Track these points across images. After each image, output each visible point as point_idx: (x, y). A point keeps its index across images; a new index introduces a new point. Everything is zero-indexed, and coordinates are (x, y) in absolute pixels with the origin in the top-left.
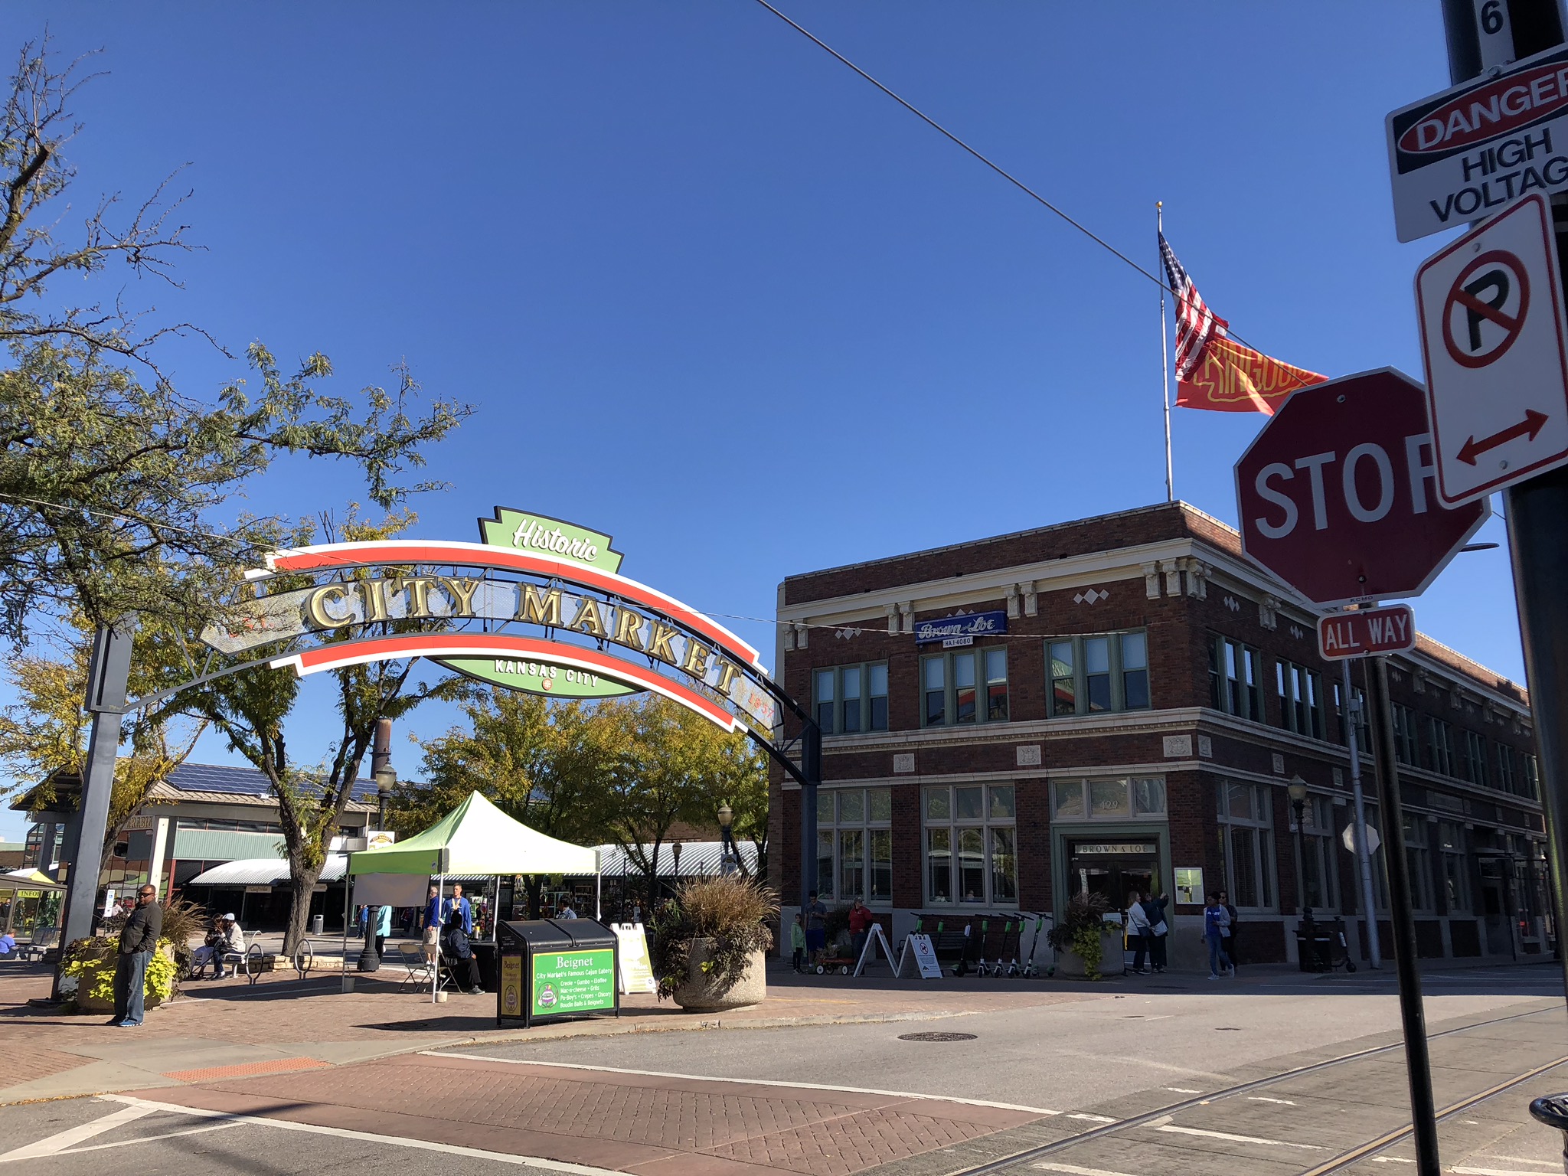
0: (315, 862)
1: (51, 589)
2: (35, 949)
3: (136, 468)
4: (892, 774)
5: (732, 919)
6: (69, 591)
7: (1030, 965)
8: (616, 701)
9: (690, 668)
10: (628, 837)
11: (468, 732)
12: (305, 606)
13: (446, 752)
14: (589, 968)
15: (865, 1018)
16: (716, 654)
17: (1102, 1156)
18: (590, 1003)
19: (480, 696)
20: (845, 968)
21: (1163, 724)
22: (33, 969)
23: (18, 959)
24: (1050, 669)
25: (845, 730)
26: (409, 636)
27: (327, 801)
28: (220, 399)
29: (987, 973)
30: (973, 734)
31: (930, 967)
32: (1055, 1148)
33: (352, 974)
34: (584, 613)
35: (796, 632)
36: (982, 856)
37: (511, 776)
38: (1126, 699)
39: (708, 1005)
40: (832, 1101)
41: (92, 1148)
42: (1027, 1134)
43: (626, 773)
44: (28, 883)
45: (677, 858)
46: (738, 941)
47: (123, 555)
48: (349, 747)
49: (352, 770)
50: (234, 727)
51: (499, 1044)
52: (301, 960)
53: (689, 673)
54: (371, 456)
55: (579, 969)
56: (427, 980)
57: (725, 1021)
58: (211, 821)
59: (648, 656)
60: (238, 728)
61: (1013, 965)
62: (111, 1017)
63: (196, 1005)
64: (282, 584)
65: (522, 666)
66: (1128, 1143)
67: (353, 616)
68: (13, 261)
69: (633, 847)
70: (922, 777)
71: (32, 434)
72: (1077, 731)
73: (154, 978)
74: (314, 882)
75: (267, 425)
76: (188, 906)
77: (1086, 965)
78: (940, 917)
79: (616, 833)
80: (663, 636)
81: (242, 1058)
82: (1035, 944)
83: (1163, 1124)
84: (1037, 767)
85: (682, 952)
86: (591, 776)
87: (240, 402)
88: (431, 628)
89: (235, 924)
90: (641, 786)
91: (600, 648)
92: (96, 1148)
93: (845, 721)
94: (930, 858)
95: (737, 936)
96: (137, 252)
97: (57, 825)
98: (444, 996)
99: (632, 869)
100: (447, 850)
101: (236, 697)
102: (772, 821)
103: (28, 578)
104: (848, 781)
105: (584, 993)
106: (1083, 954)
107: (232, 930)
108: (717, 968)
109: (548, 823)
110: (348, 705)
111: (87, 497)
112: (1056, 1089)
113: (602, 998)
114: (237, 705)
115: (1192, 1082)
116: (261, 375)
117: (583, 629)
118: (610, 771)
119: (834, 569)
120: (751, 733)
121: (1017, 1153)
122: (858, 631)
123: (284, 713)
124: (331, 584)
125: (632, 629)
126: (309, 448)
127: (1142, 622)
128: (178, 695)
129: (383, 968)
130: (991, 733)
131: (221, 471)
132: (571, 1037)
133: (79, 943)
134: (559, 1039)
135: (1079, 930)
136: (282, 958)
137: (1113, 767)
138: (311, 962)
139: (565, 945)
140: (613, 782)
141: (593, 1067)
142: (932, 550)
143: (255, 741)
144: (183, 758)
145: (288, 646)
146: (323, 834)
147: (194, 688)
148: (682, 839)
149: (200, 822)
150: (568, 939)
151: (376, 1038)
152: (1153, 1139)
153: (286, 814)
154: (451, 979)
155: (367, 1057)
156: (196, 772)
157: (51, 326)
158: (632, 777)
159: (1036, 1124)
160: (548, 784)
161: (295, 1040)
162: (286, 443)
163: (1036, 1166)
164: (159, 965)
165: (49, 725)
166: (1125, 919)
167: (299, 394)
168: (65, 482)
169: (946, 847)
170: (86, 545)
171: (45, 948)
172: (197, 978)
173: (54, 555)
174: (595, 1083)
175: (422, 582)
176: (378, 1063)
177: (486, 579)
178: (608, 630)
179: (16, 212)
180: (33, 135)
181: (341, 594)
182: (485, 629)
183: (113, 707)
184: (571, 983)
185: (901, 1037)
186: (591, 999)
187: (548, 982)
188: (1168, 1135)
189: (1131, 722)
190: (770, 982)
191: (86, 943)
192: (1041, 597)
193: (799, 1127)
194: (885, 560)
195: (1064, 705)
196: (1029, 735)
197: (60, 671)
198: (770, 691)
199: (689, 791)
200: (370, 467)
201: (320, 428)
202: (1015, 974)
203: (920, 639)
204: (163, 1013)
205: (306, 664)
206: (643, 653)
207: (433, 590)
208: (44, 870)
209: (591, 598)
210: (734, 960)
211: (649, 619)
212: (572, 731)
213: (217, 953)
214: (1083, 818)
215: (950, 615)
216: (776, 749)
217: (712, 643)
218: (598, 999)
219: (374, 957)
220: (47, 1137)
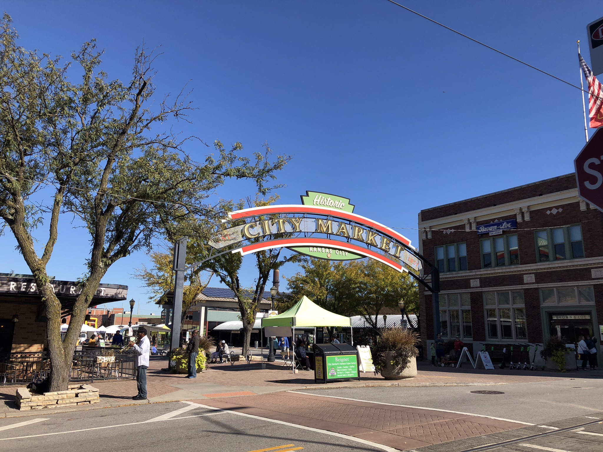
0: (251, 322)
1: (157, 230)
2: (164, 351)
3: (180, 188)
4: (470, 288)
5: (402, 345)
6: (163, 230)
7: (533, 365)
8: (356, 261)
9: (383, 248)
10: (365, 313)
11: (303, 274)
12: (242, 231)
13: (296, 281)
14: (348, 362)
15: (457, 384)
16: (393, 242)
17: (550, 442)
18: (348, 375)
19: (305, 261)
20: (453, 364)
21: (591, 264)
22: (163, 358)
23: (159, 355)
24: (537, 242)
25: (449, 270)
26: (279, 239)
27: (254, 300)
28: (206, 161)
29: (514, 368)
30: (504, 271)
31: (489, 364)
32: (530, 438)
33: (265, 362)
34: (341, 228)
35: (427, 232)
36: (511, 320)
37: (320, 290)
38: (573, 254)
39: (394, 377)
40: (438, 415)
41: (178, 418)
42: (519, 432)
43: (362, 288)
44: (162, 329)
45: (385, 321)
46: (404, 353)
47: (179, 217)
48: (261, 280)
49: (262, 289)
50: (222, 274)
51: (315, 389)
52: (248, 357)
53: (383, 250)
54: (257, 177)
55: (344, 362)
56: (291, 365)
57: (400, 383)
58: (219, 307)
59: (366, 244)
60: (223, 275)
61: (525, 365)
62: (187, 375)
63: (214, 372)
64: (235, 223)
65: (319, 249)
66: (562, 438)
67: (259, 234)
68: (139, 120)
69: (367, 316)
70: (483, 288)
71: (148, 178)
72: (551, 268)
73: (199, 362)
74: (251, 329)
75: (222, 169)
76: (209, 337)
77: (559, 365)
78: (492, 345)
79: (360, 311)
80: (372, 236)
81: (227, 391)
82: (535, 356)
83: (580, 431)
84: (533, 283)
85: (383, 357)
86: (349, 290)
87: (212, 162)
88: (286, 236)
89: (226, 344)
90: (368, 293)
91: (348, 242)
92: (179, 418)
93: (449, 266)
94: (488, 321)
95: (404, 351)
96: (177, 113)
97: (170, 309)
98: (297, 371)
99: (367, 325)
100: (295, 318)
101: (221, 264)
102: (421, 307)
103: (151, 226)
104: (451, 291)
105: (346, 371)
106: (557, 361)
107: (225, 346)
108: (397, 363)
109: (334, 307)
110: (259, 265)
111: (165, 198)
112: (535, 415)
113: (353, 373)
114: (222, 266)
115: (597, 414)
116: (219, 151)
117: (341, 234)
118: (356, 288)
119: (441, 206)
120: (409, 273)
121: (513, 440)
122: (453, 230)
123: (238, 269)
124: (251, 222)
125: (360, 234)
126: (236, 176)
127: (579, 221)
128: (203, 264)
129: (276, 360)
130: (512, 270)
131: (208, 186)
132: (342, 388)
133: (175, 349)
134: (337, 388)
135: (554, 351)
136: (242, 356)
137: (568, 283)
138: (251, 358)
139: (338, 353)
140: (357, 292)
141: (348, 399)
142: (483, 196)
143: (229, 279)
144: (206, 286)
145: (238, 245)
146: (253, 312)
147: (208, 261)
148: (387, 314)
149: (215, 308)
150: (339, 350)
151: (272, 385)
152: (575, 436)
153: (241, 305)
154: (300, 365)
155: (269, 392)
156: (213, 290)
157: (151, 141)
158: (364, 289)
159: (523, 428)
160: (333, 293)
161: (245, 385)
162: (229, 175)
163: (520, 445)
164: (201, 358)
165: (164, 275)
166: (576, 347)
167: (232, 157)
168: (158, 194)
169: (494, 316)
170: (167, 214)
171: (167, 351)
172: (214, 363)
173: (158, 219)
174: (348, 405)
175: (282, 220)
176: (272, 394)
177: (304, 218)
178: (350, 234)
179: (138, 104)
180: (141, 77)
181: (254, 226)
182: (305, 236)
183: (181, 269)
184: (341, 367)
185: (472, 392)
186: (349, 374)
187: (332, 367)
188: (582, 435)
189: (575, 264)
190: (418, 369)
191: (178, 350)
192: (531, 213)
193: (423, 424)
194: (463, 201)
195: (544, 257)
196: (529, 270)
197: (166, 257)
198: (417, 256)
199: (387, 295)
200: (257, 181)
201: (240, 168)
202: (527, 368)
203: (479, 232)
204: (203, 374)
205: (244, 252)
206: (364, 243)
207: (286, 222)
208: (167, 325)
209: (343, 223)
210: (404, 360)
211: (366, 230)
212: (341, 273)
213: (220, 354)
214: (555, 304)
215: (492, 222)
216: (420, 278)
217: (392, 238)
218: (352, 374)
219: (273, 357)
220: (164, 414)
